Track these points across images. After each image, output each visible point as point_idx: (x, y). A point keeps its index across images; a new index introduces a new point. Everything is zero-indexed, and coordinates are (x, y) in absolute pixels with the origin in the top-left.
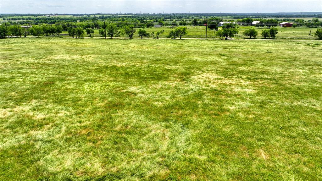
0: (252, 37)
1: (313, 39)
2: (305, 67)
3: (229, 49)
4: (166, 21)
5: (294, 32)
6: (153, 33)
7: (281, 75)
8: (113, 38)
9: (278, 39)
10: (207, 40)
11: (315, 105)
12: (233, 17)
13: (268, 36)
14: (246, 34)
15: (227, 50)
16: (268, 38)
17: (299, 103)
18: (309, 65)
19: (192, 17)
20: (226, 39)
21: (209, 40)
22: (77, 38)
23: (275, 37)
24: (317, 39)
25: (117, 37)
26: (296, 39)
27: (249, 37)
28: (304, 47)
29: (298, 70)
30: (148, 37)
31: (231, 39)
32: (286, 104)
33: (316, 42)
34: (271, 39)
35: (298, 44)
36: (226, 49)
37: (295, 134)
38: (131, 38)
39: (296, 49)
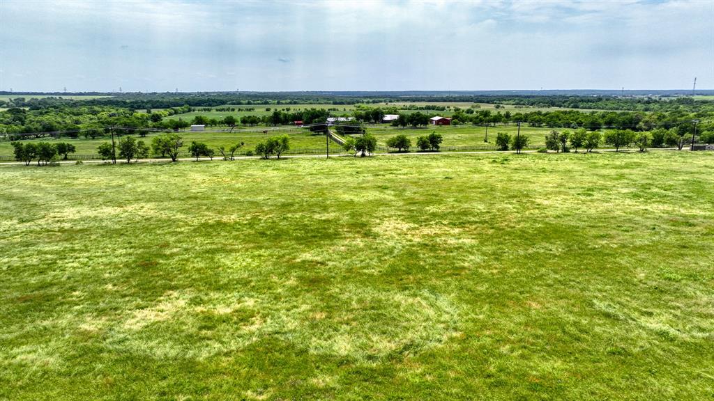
0: (402, 149)
1: (494, 150)
2: (511, 200)
3: (383, 175)
4: (194, 111)
5: (460, 135)
6: (223, 149)
7: (489, 214)
8: (132, 161)
9: (445, 151)
10: (330, 158)
11: (551, 250)
12: (332, 102)
13: (428, 147)
14: (392, 144)
15: (379, 177)
16: (428, 149)
17: (534, 250)
18: (516, 197)
19: (247, 101)
20: (363, 155)
21: (334, 159)
22: (39, 165)
23: (438, 147)
24: (499, 150)
25: (142, 158)
26: (470, 150)
27: (398, 149)
28: (490, 165)
29: (505, 206)
30: (211, 157)
31: (371, 155)
32: (521, 252)
33: (503, 155)
34: (433, 151)
35: (480, 159)
36: (378, 175)
37: (550, 282)
38: (174, 160)
39: (482, 169)
